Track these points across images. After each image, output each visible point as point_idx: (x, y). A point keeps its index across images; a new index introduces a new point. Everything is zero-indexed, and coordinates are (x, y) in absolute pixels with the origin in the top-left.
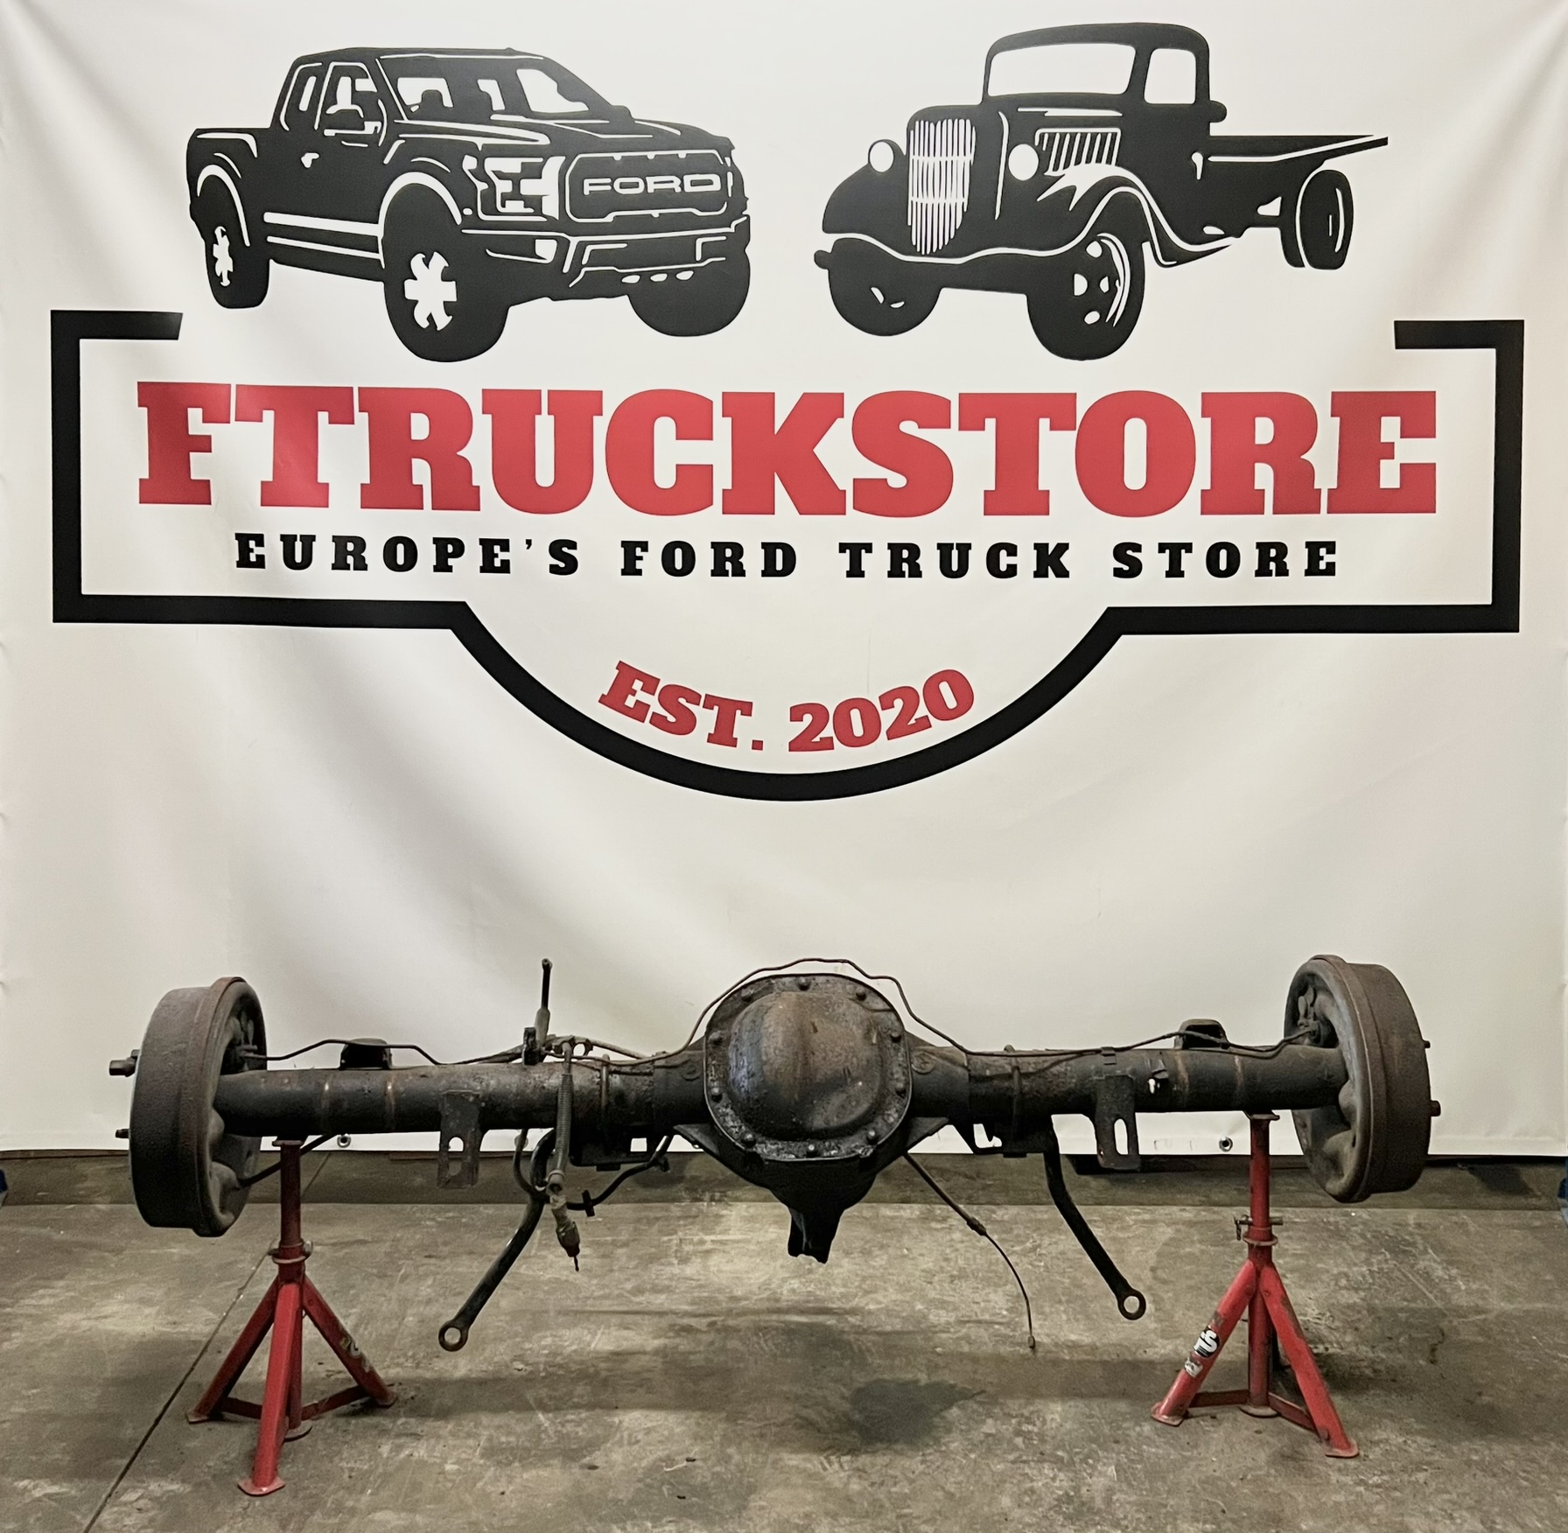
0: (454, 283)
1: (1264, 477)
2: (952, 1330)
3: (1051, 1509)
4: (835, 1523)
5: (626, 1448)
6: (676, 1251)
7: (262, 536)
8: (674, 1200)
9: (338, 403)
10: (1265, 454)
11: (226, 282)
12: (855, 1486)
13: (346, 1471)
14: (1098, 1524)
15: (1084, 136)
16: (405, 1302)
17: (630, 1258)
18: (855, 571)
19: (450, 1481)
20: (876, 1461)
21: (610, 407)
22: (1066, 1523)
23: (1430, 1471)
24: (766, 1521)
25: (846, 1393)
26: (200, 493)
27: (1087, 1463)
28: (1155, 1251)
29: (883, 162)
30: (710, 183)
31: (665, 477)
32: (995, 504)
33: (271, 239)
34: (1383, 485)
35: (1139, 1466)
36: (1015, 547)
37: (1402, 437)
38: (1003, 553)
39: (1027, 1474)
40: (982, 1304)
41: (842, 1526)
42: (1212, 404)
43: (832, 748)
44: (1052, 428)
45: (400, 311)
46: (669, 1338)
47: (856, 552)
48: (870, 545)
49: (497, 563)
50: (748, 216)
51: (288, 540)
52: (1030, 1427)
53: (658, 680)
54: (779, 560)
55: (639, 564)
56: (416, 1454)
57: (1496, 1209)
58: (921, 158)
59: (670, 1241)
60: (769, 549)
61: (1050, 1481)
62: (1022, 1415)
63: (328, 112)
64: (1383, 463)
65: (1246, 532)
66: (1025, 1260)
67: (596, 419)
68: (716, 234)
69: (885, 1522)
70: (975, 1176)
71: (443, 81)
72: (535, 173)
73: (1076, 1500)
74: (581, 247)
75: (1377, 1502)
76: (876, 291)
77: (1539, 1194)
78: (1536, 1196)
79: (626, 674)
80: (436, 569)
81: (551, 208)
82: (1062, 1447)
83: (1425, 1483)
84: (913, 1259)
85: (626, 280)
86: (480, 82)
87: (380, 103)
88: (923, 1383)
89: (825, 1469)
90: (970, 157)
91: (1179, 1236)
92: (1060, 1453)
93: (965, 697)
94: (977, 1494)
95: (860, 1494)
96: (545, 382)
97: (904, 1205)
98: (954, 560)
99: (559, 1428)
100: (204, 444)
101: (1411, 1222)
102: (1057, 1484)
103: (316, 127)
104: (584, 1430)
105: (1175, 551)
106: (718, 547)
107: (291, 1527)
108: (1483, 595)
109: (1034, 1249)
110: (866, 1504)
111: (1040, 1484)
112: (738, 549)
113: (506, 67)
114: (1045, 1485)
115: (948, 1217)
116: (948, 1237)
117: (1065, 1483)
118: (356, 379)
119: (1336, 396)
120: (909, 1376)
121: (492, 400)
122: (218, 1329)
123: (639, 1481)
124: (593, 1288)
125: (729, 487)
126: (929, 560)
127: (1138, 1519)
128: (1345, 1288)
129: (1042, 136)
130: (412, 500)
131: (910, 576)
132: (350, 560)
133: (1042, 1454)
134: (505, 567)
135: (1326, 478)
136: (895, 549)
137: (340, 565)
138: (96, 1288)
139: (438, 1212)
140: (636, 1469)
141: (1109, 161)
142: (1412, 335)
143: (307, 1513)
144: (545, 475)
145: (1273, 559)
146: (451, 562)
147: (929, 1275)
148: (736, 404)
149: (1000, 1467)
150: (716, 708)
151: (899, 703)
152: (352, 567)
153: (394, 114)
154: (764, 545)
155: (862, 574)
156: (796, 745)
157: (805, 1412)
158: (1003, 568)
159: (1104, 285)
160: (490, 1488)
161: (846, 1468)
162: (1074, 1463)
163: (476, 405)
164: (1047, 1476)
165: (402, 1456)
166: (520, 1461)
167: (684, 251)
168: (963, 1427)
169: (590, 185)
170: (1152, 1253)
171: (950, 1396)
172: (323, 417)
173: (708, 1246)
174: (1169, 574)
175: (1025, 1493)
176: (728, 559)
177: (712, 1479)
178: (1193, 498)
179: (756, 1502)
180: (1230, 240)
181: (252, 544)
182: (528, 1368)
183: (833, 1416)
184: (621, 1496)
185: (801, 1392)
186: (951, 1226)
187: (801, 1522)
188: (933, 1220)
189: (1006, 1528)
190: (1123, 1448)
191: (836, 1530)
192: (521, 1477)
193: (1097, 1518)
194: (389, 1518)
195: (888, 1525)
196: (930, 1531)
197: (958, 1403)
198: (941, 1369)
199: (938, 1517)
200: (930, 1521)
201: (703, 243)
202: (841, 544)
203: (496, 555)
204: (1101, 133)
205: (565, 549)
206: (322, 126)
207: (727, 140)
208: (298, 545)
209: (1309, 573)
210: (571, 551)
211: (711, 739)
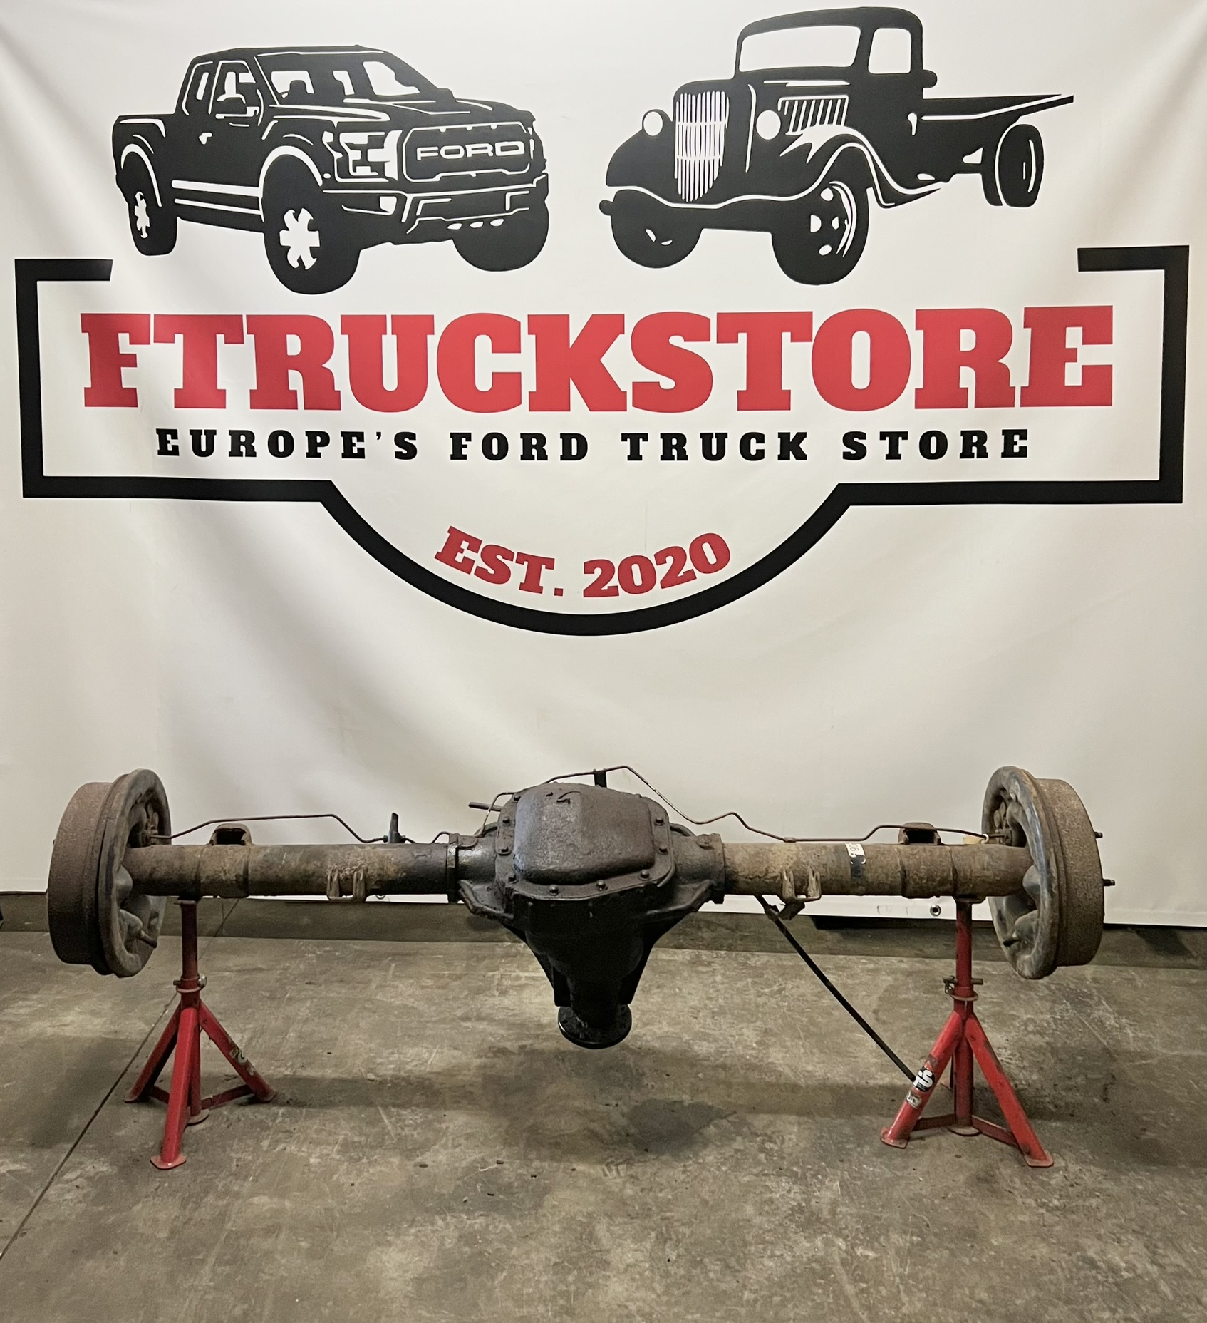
0: (317, 232)
1: (967, 378)
2: (713, 1059)
3: (786, 1217)
4: (612, 1223)
5: (450, 1151)
6: (498, 985)
7: (176, 431)
8: (498, 942)
9: (231, 327)
10: (968, 359)
11: (145, 235)
12: (629, 1191)
13: (235, 1160)
14: (824, 1233)
15: (818, 102)
16: (289, 1020)
17: (462, 989)
18: (635, 455)
19: (313, 1173)
20: (648, 1169)
21: (440, 328)
22: (798, 1230)
24: (557, 1218)
25: (626, 1110)
26: (129, 398)
27: (817, 1179)
28: (879, 995)
29: (654, 127)
30: (516, 148)
31: (483, 383)
32: (746, 401)
33: (177, 201)
34: (1068, 384)
35: (859, 1183)
36: (763, 436)
37: (1084, 343)
38: (753, 441)
39: (768, 1186)
40: (737, 1037)
41: (618, 1225)
42: (924, 319)
43: (618, 594)
44: (793, 340)
45: (277, 254)
46: (489, 1057)
47: (635, 440)
48: (648, 434)
49: (355, 450)
50: (547, 175)
51: (196, 434)
52: (772, 1145)
53: (481, 541)
54: (574, 447)
55: (464, 451)
56: (288, 1148)
57: (1160, 968)
58: (685, 124)
59: (493, 975)
60: (566, 438)
61: (785, 1192)
62: (766, 1135)
63: (218, 100)
64: (1068, 365)
65: (952, 422)
66: (773, 1001)
67: (429, 337)
68: (522, 189)
69: (652, 1224)
70: (734, 927)
71: (306, 73)
72: (378, 143)
73: (806, 1210)
74: (415, 203)
76: (649, 232)
77: (1196, 955)
78: (1193, 957)
79: (456, 537)
80: (308, 455)
81: (391, 171)
82: (797, 1164)
84: (683, 997)
85: (451, 227)
86: (335, 73)
87: (258, 92)
88: (686, 1104)
89: (606, 1175)
90: (725, 121)
91: (898, 984)
92: (795, 1169)
93: (723, 556)
94: (726, 1201)
95: (633, 1198)
96: (389, 308)
97: (678, 951)
98: (713, 447)
99: (400, 1130)
100: (131, 361)
101: (1089, 977)
102: (792, 1195)
103: (210, 112)
104: (419, 1134)
105: (893, 439)
106: (526, 438)
107: (190, 1206)
108: (1151, 473)
109: (780, 991)
110: (637, 1208)
111: (778, 1196)
112: (542, 439)
113: (354, 60)
114: (782, 1196)
115: (713, 961)
116: (711, 980)
117: (798, 1196)
118: (244, 308)
119: (1028, 311)
120: (676, 1098)
121: (349, 323)
122: (147, 1038)
123: (459, 1179)
124: (433, 1014)
125: (534, 389)
126: (694, 447)
127: (858, 1229)
128: (1033, 1033)
129: (784, 103)
130: (288, 401)
131: (678, 459)
132: (243, 449)
133: (780, 1169)
134: (361, 454)
135: (1019, 377)
136: (666, 438)
137: (235, 452)
138: (60, 1002)
139: (318, 947)
140: (456, 1169)
141: (839, 122)
142: (1092, 260)
144: (390, 382)
145: (975, 444)
146: (320, 449)
147: (695, 1012)
148: (537, 323)
149: (746, 1179)
150: (526, 563)
151: (670, 560)
152: (244, 454)
153: (269, 99)
154: (562, 436)
155: (640, 458)
156: (590, 592)
157: (592, 1126)
158: (753, 452)
159: (835, 224)
160: (343, 1180)
161: (623, 1175)
162: (806, 1178)
163: (336, 328)
164: (783, 1189)
165: (278, 1149)
166: (368, 1158)
167: (496, 203)
168: (719, 1143)
169: (422, 152)
170: (875, 997)
171: (707, 1115)
172: (220, 338)
173: (523, 981)
174: (888, 457)
175: (766, 1202)
176: (534, 446)
177: (516, 1180)
178: (908, 395)
179: (549, 1201)
180: (940, 185)
181: (169, 437)
182: (378, 1079)
183: (614, 1129)
184: (444, 1191)
185: (589, 1108)
186: (714, 970)
187: (585, 1220)
188: (701, 965)
189: (749, 1233)
190: (846, 1165)
191: (612, 1228)
192: (368, 1172)
193: (824, 1227)
194: (263, 1202)
195: (654, 1226)
196: (687, 1234)
197: (716, 1122)
198: (702, 1092)
199: (693, 1220)
200: (689, 1224)
201: (511, 197)
202: (623, 435)
203: (354, 445)
204: (833, 100)
205: (407, 440)
206: (215, 111)
207: (529, 114)
208: (203, 438)
209: (1004, 455)
210: (412, 442)
211: (522, 587)
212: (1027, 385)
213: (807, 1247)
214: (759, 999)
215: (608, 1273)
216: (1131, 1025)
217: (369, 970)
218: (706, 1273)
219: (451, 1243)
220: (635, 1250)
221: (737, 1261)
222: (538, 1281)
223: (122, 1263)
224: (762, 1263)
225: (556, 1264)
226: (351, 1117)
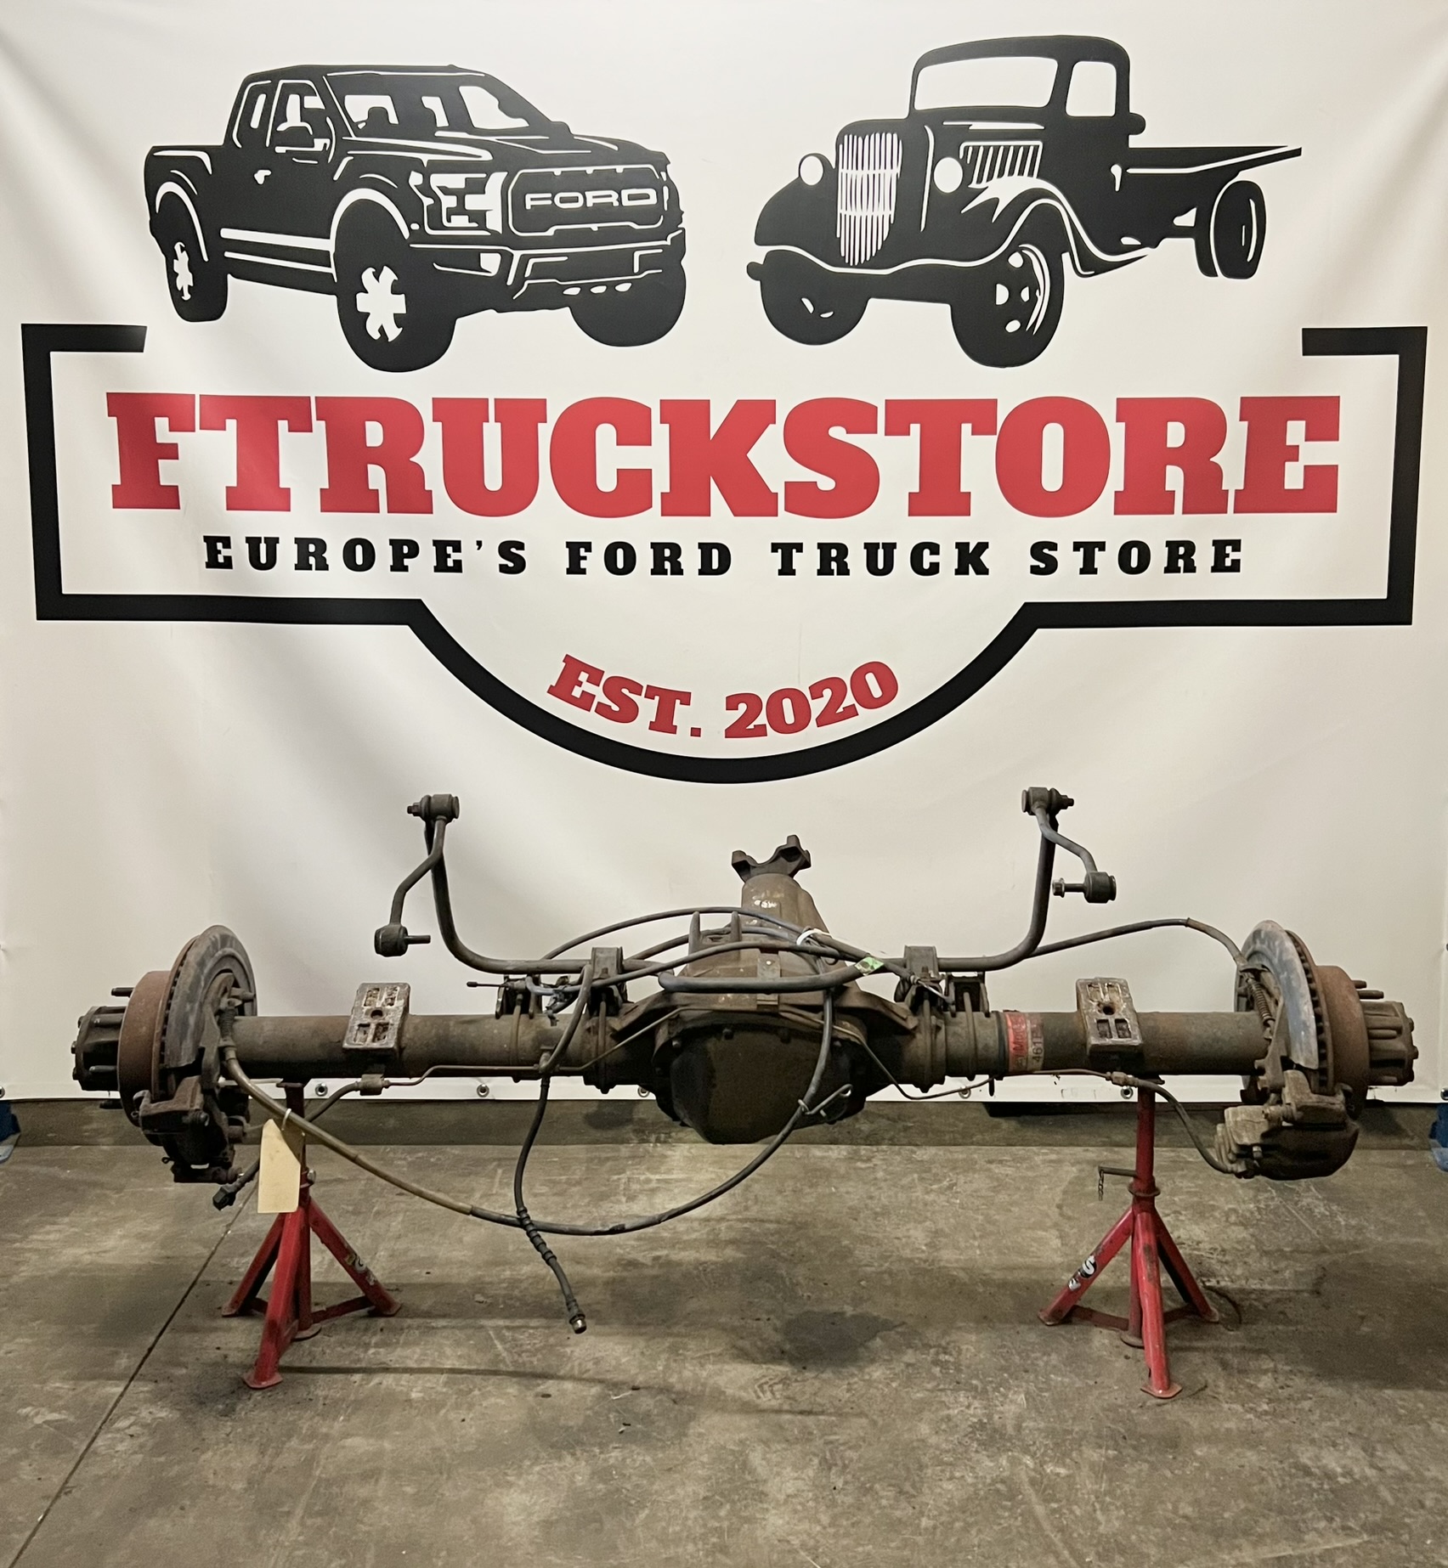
0: (403, 296)
1: (1174, 478)
2: (876, 1264)
3: (966, 1436)
4: (767, 1449)
5: (577, 1377)
6: (624, 1189)
7: (229, 538)
8: (623, 1142)
9: (297, 412)
10: (1176, 456)
11: (187, 296)
13: (321, 1398)
14: (1009, 1450)
15: (1007, 149)
16: (377, 1237)
17: (583, 1196)
18: (787, 569)
19: (416, 1408)
20: (807, 1390)
21: (553, 415)
22: (980, 1449)
23: (1314, 1399)
24: (704, 1448)
25: (778, 1323)
26: (169, 498)
27: (999, 1392)
28: (1062, 1188)
29: (813, 175)
30: (647, 197)
31: (606, 482)
32: (919, 505)
33: (228, 254)
34: (1287, 486)
35: (1046, 1394)
36: (938, 546)
37: (1306, 440)
38: (926, 552)
39: (944, 1402)
40: (904, 1240)
41: (774, 1452)
42: (1126, 409)
43: (765, 734)
44: (974, 433)
45: (353, 323)
46: (617, 1271)
47: (787, 551)
48: (801, 544)
49: (450, 563)
50: (684, 230)
51: (253, 543)
52: (947, 1357)
53: (602, 672)
54: (716, 560)
55: (583, 564)
56: (384, 1382)
57: (1372, 1149)
58: (850, 172)
59: (619, 1179)
60: (706, 548)
61: (965, 1408)
62: (940, 1346)
63: (279, 129)
64: (1288, 465)
65: (1156, 531)
66: (943, 1198)
67: (540, 425)
68: (653, 247)
69: (813, 1449)
71: (388, 98)
72: (478, 188)
73: (988, 1426)
74: (524, 261)
75: (1267, 1429)
76: (806, 302)
77: (1412, 1135)
78: (1408, 1136)
79: (573, 667)
80: (393, 569)
81: (494, 222)
82: (977, 1377)
83: (1310, 1411)
84: (842, 1196)
85: (567, 292)
86: (425, 99)
87: (328, 120)
88: (848, 1315)
89: (759, 1398)
90: (897, 170)
91: (1083, 1175)
92: (974, 1382)
93: (890, 687)
94: (898, 1421)
95: (791, 1422)
96: (491, 391)
97: (832, 1146)
98: (880, 559)
99: (516, 1357)
100: (171, 452)
102: (971, 1411)
103: (268, 144)
104: (538, 1360)
105: (1089, 550)
106: (657, 548)
107: (269, 1452)
108: (1377, 588)
109: (950, 1187)
110: (796, 1432)
111: (956, 1411)
112: (676, 549)
113: (448, 83)
114: (960, 1412)
115: (873, 1157)
116: (872, 1176)
117: (978, 1412)
118: (313, 388)
119: (1245, 401)
120: (836, 1309)
121: (443, 408)
122: (207, 1263)
123: (589, 1409)
125: (667, 490)
126: (857, 559)
127: (1046, 1445)
128: (1235, 1224)
129: (966, 149)
130: (369, 504)
131: (838, 574)
132: (312, 560)
133: (958, 1383)
135: (1233, 479)
136: (824, 548)
137: (302, 565)
138: (97, 1225)
139: (409, 1153)
140: (584, 1398)
141: (1031, 174)
142: (1319, 342)
143: (284, 1439)
144: (493, 479)
145: (1181, 557)
146: (407, 562)
147: (855, 1213)
148: (671, 410)
149: (919, 1395)
150: (657, 698)
151: (827, 693)
152: (313, 567)
153: (341, 130)
154: (701, 545)
155: (793, 573)
156: (732, 732)
157: (740, 1343)
158: (926, 566)
159: (1025, 295)
160: (452, 1415)
161: (778, 1396)
162: (987, 1392)
163: (426, 413)
164: (961, 1404)
165: (372, 1384)
166: (479, 1390)
167: (622, 264)
168: (886, 1357)
169: (532, 199)
170: (1059, 1190)
171: (873, 1327)
172: (283, 425)
173: (654, 1185)
174: (1082, 571)
175: (942, 1420)
176: (666, 558)
177: (655, 1407)
178: (1107, 499)
179: (694, 1429)
180: (1146, 251)
181: (220, 546)
182: (489, 1301)
183: (766, 1347)
184: (571, 1423)
185: (737, 1323)
186: (875, 1165)
187: (737, 1449)
188: (858, 1160)
189: (925, 1454)
190: (1032, 1377)
191: (768, 1456)
192: (481, 1405)
193: (1009, 1444)
194: (359, 1444)
195: (816, 1451)
196: (855, 1458)
197: (881, 1334)
198: (866, 1301)
199: (861, 1443)
200: (855, 1448)
201: (640, 256)
202: (773, 545)
203: (449, 556)
204: (1024, 146)
205: (513, 550)
206: (274, 144)
207: (662, 155)
208: (263, 547)
209: (1214, 569)
210: (519, 552)
211: (653, 726)
212: (1242, 488)
213: (991, 1466)
214: (926, 1197)
215: (765, 1506)
216: (1343, 1212)
217: (472, 1177)
218: (877, 1500)
219: (582, 1481)
220: (796, 1479)
221: (913, 1486)
222: (686, 1518)
223: (191, 1520)
224: (941, 1487)
225: (705, 1498)
226: (458, 1343)
